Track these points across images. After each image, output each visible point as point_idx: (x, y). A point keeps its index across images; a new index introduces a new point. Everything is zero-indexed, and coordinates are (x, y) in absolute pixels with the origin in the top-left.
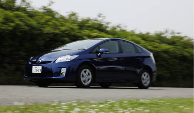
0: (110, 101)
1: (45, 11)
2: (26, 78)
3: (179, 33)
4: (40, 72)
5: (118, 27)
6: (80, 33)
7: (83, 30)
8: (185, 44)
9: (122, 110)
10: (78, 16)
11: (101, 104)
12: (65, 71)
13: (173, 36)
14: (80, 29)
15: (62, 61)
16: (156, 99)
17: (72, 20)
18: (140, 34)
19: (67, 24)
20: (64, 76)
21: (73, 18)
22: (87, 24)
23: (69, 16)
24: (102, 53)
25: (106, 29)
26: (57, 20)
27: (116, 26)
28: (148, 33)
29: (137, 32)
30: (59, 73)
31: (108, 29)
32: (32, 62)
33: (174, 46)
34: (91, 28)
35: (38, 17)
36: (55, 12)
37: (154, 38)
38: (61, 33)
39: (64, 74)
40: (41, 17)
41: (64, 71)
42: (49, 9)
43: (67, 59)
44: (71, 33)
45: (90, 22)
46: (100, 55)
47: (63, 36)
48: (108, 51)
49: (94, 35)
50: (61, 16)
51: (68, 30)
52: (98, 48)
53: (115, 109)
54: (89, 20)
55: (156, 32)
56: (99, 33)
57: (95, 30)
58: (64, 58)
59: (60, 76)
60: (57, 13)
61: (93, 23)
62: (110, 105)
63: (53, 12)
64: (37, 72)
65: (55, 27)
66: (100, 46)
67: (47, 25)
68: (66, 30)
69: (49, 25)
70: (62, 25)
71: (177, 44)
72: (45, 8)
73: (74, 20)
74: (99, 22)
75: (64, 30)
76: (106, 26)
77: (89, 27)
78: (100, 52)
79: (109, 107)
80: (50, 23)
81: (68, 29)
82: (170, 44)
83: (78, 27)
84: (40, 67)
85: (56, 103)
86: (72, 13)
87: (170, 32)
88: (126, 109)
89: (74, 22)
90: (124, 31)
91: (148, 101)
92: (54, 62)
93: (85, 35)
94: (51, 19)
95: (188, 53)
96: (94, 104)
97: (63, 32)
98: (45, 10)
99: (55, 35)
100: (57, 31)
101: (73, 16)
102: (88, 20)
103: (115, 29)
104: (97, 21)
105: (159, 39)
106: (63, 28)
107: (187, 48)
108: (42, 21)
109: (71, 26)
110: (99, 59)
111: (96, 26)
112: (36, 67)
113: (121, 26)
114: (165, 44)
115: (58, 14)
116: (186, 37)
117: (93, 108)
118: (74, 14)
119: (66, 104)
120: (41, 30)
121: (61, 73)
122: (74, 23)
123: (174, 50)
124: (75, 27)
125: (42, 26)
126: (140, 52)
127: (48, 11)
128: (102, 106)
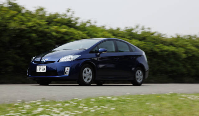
0: (77, 100)
1: (10, 6)
2: (29, 77)
3: (149, 29)
4: (45, 71)
5: (88, 22)
6: (48, 28)
7: (51, 26)
8: (155, 39)
9: (87, 109)
10: (46, 11)
11: (67, 102)
12: (69, 70)
13: (143, 32)
14: (48, 24)
15: (65, 61)
16: (124, 96)
17: (39, 16)
18: (109, 29)
19: (34, 19)
20: (68, 75)
21: (41, 13)
22: (55, 20)
23: (36, 11)
24: (101, 52)
25: (76, 25)
26: (23, 15)
27: (86, 22)
28: (118, 29)
29: (107, 28)
30: (63, 72)
31: (78, 25)
32: (35, 62)
33: (145, 41)
34: (59, 24)
35: (3, 11)
36: (21, 6)
37: (125, 34)
38: (28, 28)
39: (68, 73)
40: (5, 12)
41: (67, 70)
42: (14, 4)
43: (70, 59)
44: (38, 29)
45: (59, 18)
46: (100, 54)
47: (30, 32)
48: (106, 51)
49: (63, 31)
50: (27, 11)
51: (35, 26)
52: (97, 48)
53: (80, 107)
54: (58, 15)
55: (127, 28)
56: (68, 29)
57: (64, 26)
58: (67, 58)
59: (64, 74)
60: (23, 8)
61: (62, 18)
62: (76, 104)
63: (19, 7)
64: (42, 71)
65: (21, 23)
66: (99, 46)
67: (12, 20)
68: (33, 25)
69: (15, 21)
70: (29, 21)
71: (147, 40)
72: (10, 2)
73: (41, 16)
74: (68, 18)
75: (31, 26)
76: (76, 21)
77: (57, 22)
78: (100, 51)
79: (74, 106)
80: (15, 18)
81: (36, 24)
82: (140, 40)
83: (46, 23)
84: (44, 67)
85: (19, 103)
86: (39, 8)
87: (140, 27)
88: (92, 107)
89: (42, 17)
90: (93, 27)
91: (115, 99)
92: (58, 61)
93: (53, 31)
94: (17, 14)
95: (158, 49)
96: (59, 103)
97: (30, 27)
98: (10, 4)
99: (21, 31)
100: (23, 27)
101: (41, 11)
102: (56, 16)
103: (85, 24)
104: (66, 16)
105: (129, 35)
106: (30, 24)
107: (157, 44)
108: (7, 16)
109: (38, 21)
110: (99, 58)
111: (65, 22)
112: (40, 66)
113: (91, 22)
114: (136, 40)
115: (25, 9)
116: (156, 32)
117: (58, 107)
118: (42, 9)
119: (30, 104)
120: (6, 26)
121: (65, 72)
122: (42, 19)
123: (144, 46)
124: (43, 22)
125: (7, 21)
126: (134, 51)
127: (14, 5)
128: (67, 105)
